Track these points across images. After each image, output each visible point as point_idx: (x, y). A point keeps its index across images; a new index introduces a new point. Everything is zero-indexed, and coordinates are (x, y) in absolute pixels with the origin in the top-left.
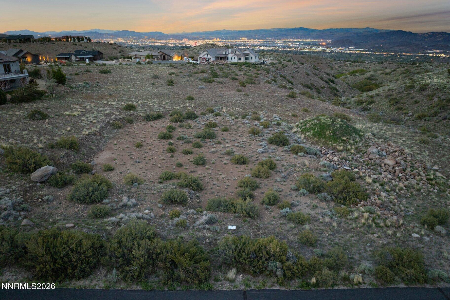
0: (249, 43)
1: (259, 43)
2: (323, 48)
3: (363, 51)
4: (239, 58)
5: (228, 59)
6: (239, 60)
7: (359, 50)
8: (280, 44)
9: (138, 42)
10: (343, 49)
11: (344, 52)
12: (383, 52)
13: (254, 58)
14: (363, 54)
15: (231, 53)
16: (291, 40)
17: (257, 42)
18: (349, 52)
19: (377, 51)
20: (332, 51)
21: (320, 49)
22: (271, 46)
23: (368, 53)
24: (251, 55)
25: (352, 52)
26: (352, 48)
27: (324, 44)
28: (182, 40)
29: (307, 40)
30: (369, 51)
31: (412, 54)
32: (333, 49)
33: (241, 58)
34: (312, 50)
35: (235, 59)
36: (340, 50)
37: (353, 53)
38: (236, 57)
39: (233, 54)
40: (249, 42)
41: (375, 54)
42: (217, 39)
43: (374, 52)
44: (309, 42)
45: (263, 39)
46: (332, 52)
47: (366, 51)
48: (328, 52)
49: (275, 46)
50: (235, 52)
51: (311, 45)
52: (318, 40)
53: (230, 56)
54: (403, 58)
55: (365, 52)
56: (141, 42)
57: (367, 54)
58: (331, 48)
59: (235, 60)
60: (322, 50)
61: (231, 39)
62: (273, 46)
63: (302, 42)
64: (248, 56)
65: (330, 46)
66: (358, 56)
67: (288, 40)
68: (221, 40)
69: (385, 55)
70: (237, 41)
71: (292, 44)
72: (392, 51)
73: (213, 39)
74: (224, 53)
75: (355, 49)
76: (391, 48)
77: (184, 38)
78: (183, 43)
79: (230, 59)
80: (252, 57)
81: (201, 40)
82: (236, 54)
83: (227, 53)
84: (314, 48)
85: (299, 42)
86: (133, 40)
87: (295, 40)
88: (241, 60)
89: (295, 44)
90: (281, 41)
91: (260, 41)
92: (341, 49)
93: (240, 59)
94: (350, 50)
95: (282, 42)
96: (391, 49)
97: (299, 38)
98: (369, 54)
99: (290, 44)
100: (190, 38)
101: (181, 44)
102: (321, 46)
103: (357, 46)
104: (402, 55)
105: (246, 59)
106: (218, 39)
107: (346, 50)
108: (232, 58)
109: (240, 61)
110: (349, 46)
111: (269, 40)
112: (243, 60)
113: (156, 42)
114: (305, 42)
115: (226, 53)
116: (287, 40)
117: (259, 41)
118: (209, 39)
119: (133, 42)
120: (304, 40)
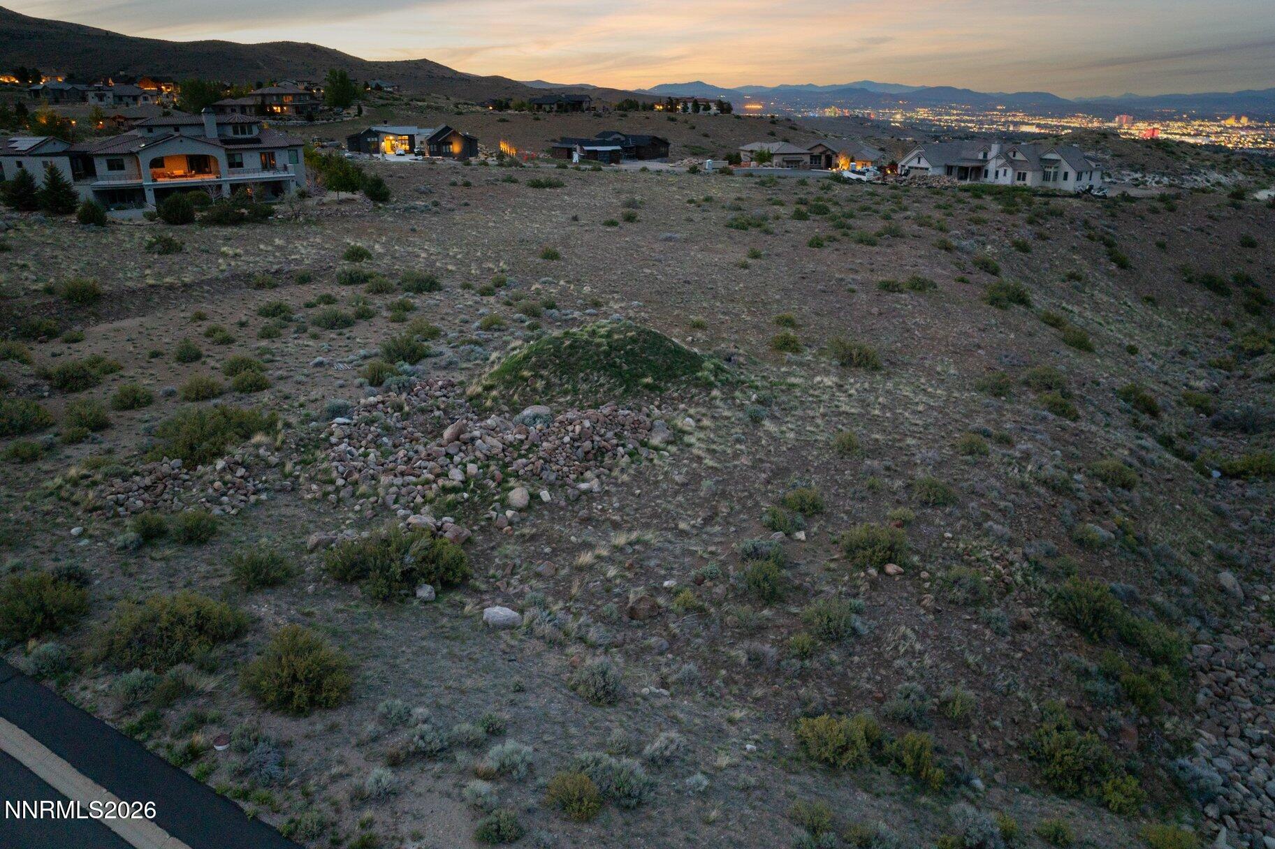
4: (1019, 174)
5: (986, 176)
6: (1019, 179)
9: (971, 121)
13: (1072, 175)
15: (997, 157)
24: (1065, 167)
33: (1025, 174)
35: (1005, 175)
38: (1010, 172)
39: (1001, 162)
42: (1238, 119)
50: (1011, 154)
53: (992, 166)
56: (981, 123)
59: (1006, 179)
64: (1052, 170)
68: (1253, 123)
73: (1226, 118)
74: (981, 156)
79: (991, 175)
80: (1066, 175)
82: (1012, 162)
83: (988, 157)
86: (957, 115)
88: (1024, 179)
93: (1022, 177)
100: (1142, 116)
105: (1046, 177)
106: (1244, 120)
108: (997, 173)
109: (1020, 183)
112: (1031, 180)
113: (1027, 124)
118: (1211, 118)
119: (956, 120)
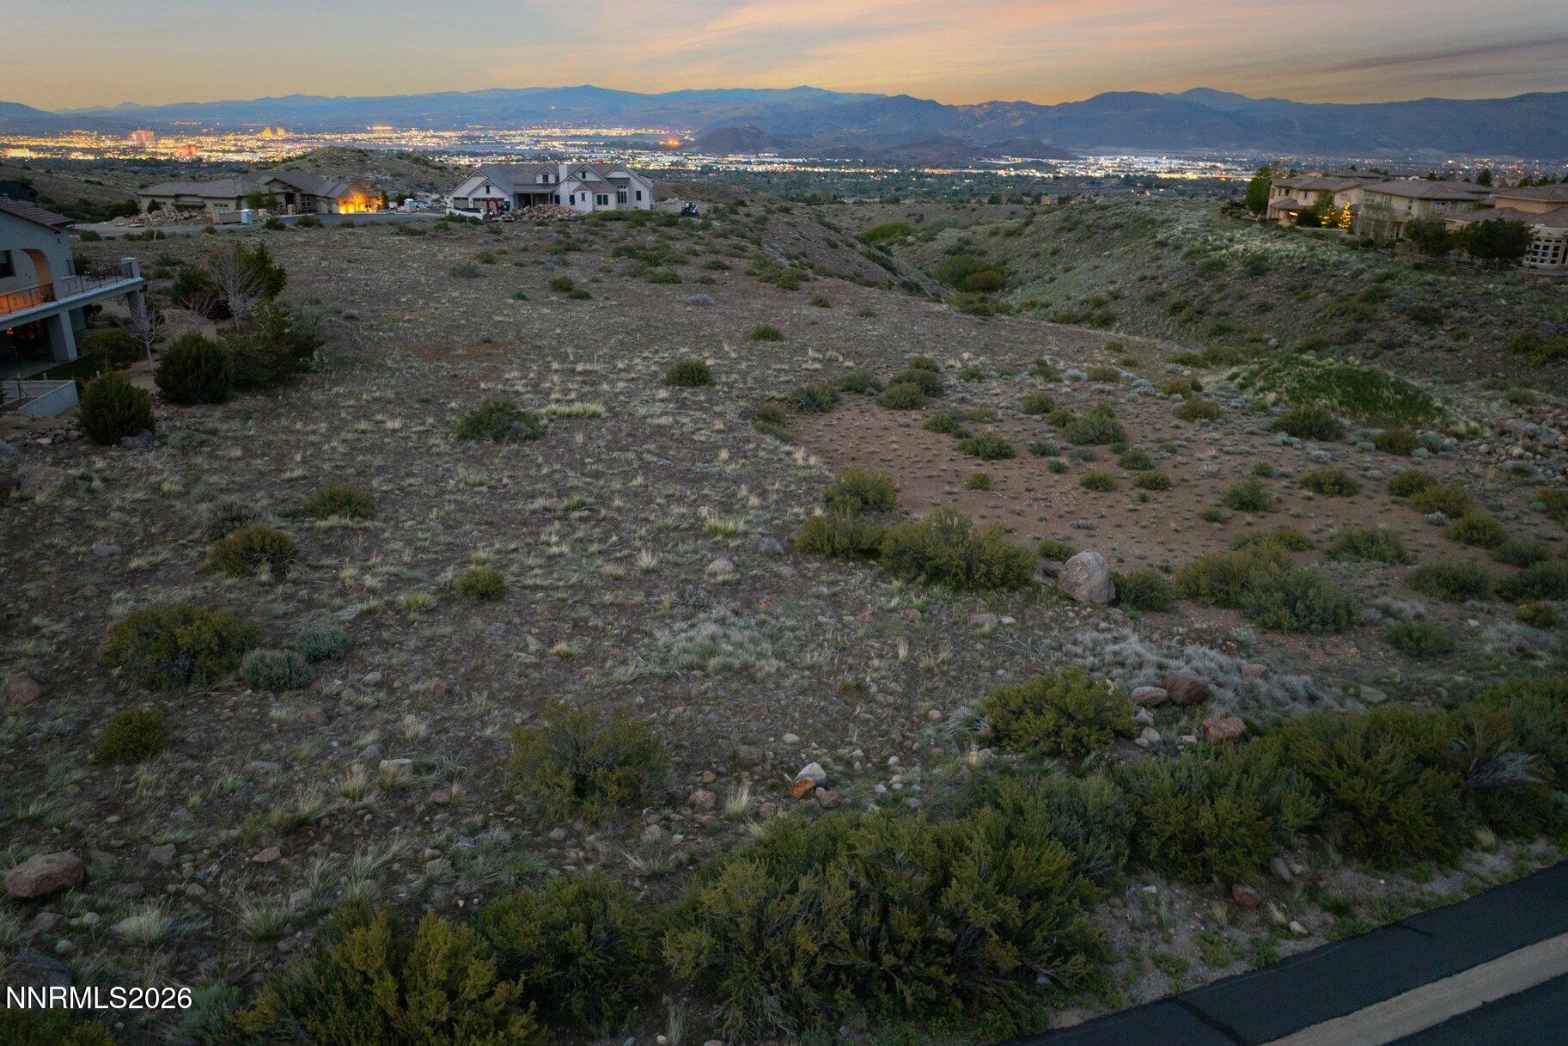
0: (406, 145)
1: (444, 145)
2: (675, 159)
3: (804, 164)
4: (599, 197)
5: (558, 203)
6: (599, 203)
7: (790, 163)
8: (523, 147)
10: (740, 158)
11: (745, 171)
12: (864, 165)
13: (645, 195)
14: (805, 172)
15: (569, 179)
16: (557, 132)
17: (435, 140)
18: (761, 168)
19: (848, 165)
20: (704, 167)
21: (665, 161)
22: (490, 154)
23: (822, 170)
24: (637, 186)
25: (769, 168)
26: (766, 156)
27: (673, 142)
28: (126, 137)
29: (614, 132)
30: (822, 165)
31: (950, 171)
32: (708, 160)
33: (606, 197)
34: (639, 166)
35: (583, 199)
36: (731, 162)
37: (774, 173)
38: (589, 195)
39: (575, 185)
40: (403, 142)
41: (843, 175)
42: (274, 131)
43: (838, 165)
44: (620, 136)
45: (454, 130)
46: (706, 170)
47: (814, 165)
48: (695, 172)
49: (505, 154)
50: (580, 175)
51: (632, 147)
52: (651, 131)
53: (564, 190)
54: (930, 185)
55: (810, 169)
57: (819, 173)
58: (701, 156)
59: (586, 205)
60: (673, 164)
61: (330, 131)
62: (499, 155)
63: (598, 137)
64: (627, 190)
65: (695, 149)
66: (793, 182)
67: (548, 132)
68: (291, 135)
69: (875, 174)
70: (358, 136)
71: (566, 145)
72: (890, 164)
73: (259, 130)
74: (540, 180)
75: (776, 160)
76: (887, 152)
77: (134, 129)
78: (134, 149)
79: (565, 202)
80: (639, 194)
81: (208, 134)
82: (586, 184)
83: (552, 180)
84: (644, 158)
85: (587, 136)
87: (573, 132)
88: (606, 203)
89: (575, 146)
90: (522, 135)
91: (447, 134)
92: (734, 161)
93: (603, 200)
94: (763, 163)
95: (526, 140)
96: (887, 157)
97: (585, 126)
98: (825, 175)
99: (557, 146)
100: (162, 131)
101: (124, 152)
102: (666, 149)
103: (783, 147)
104: (922, 175)
105: (621, 198)
106: (281, 132)
107: (750, 163)
108: (572, 199)
109: (603, 208)
110: (756, 149)
111: (477, 133)
112: (612, 205)
114: (606, 137)
115: (546, 178)
116: (543, 133)
117: (443, 137)
118: (244, 131)
120: (604, 132)
